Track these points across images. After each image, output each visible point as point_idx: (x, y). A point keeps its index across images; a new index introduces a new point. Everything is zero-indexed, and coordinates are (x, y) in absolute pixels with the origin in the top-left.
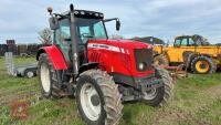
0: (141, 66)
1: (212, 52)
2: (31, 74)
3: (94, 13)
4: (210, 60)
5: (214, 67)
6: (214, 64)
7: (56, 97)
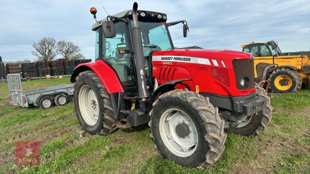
0: (242, 83)
1: (296, 63)
2: (47, 103)
3: (156, 14)
4: (293, 74)
5: (299, 82)
6: (299, 78)
7: (107, 132)
